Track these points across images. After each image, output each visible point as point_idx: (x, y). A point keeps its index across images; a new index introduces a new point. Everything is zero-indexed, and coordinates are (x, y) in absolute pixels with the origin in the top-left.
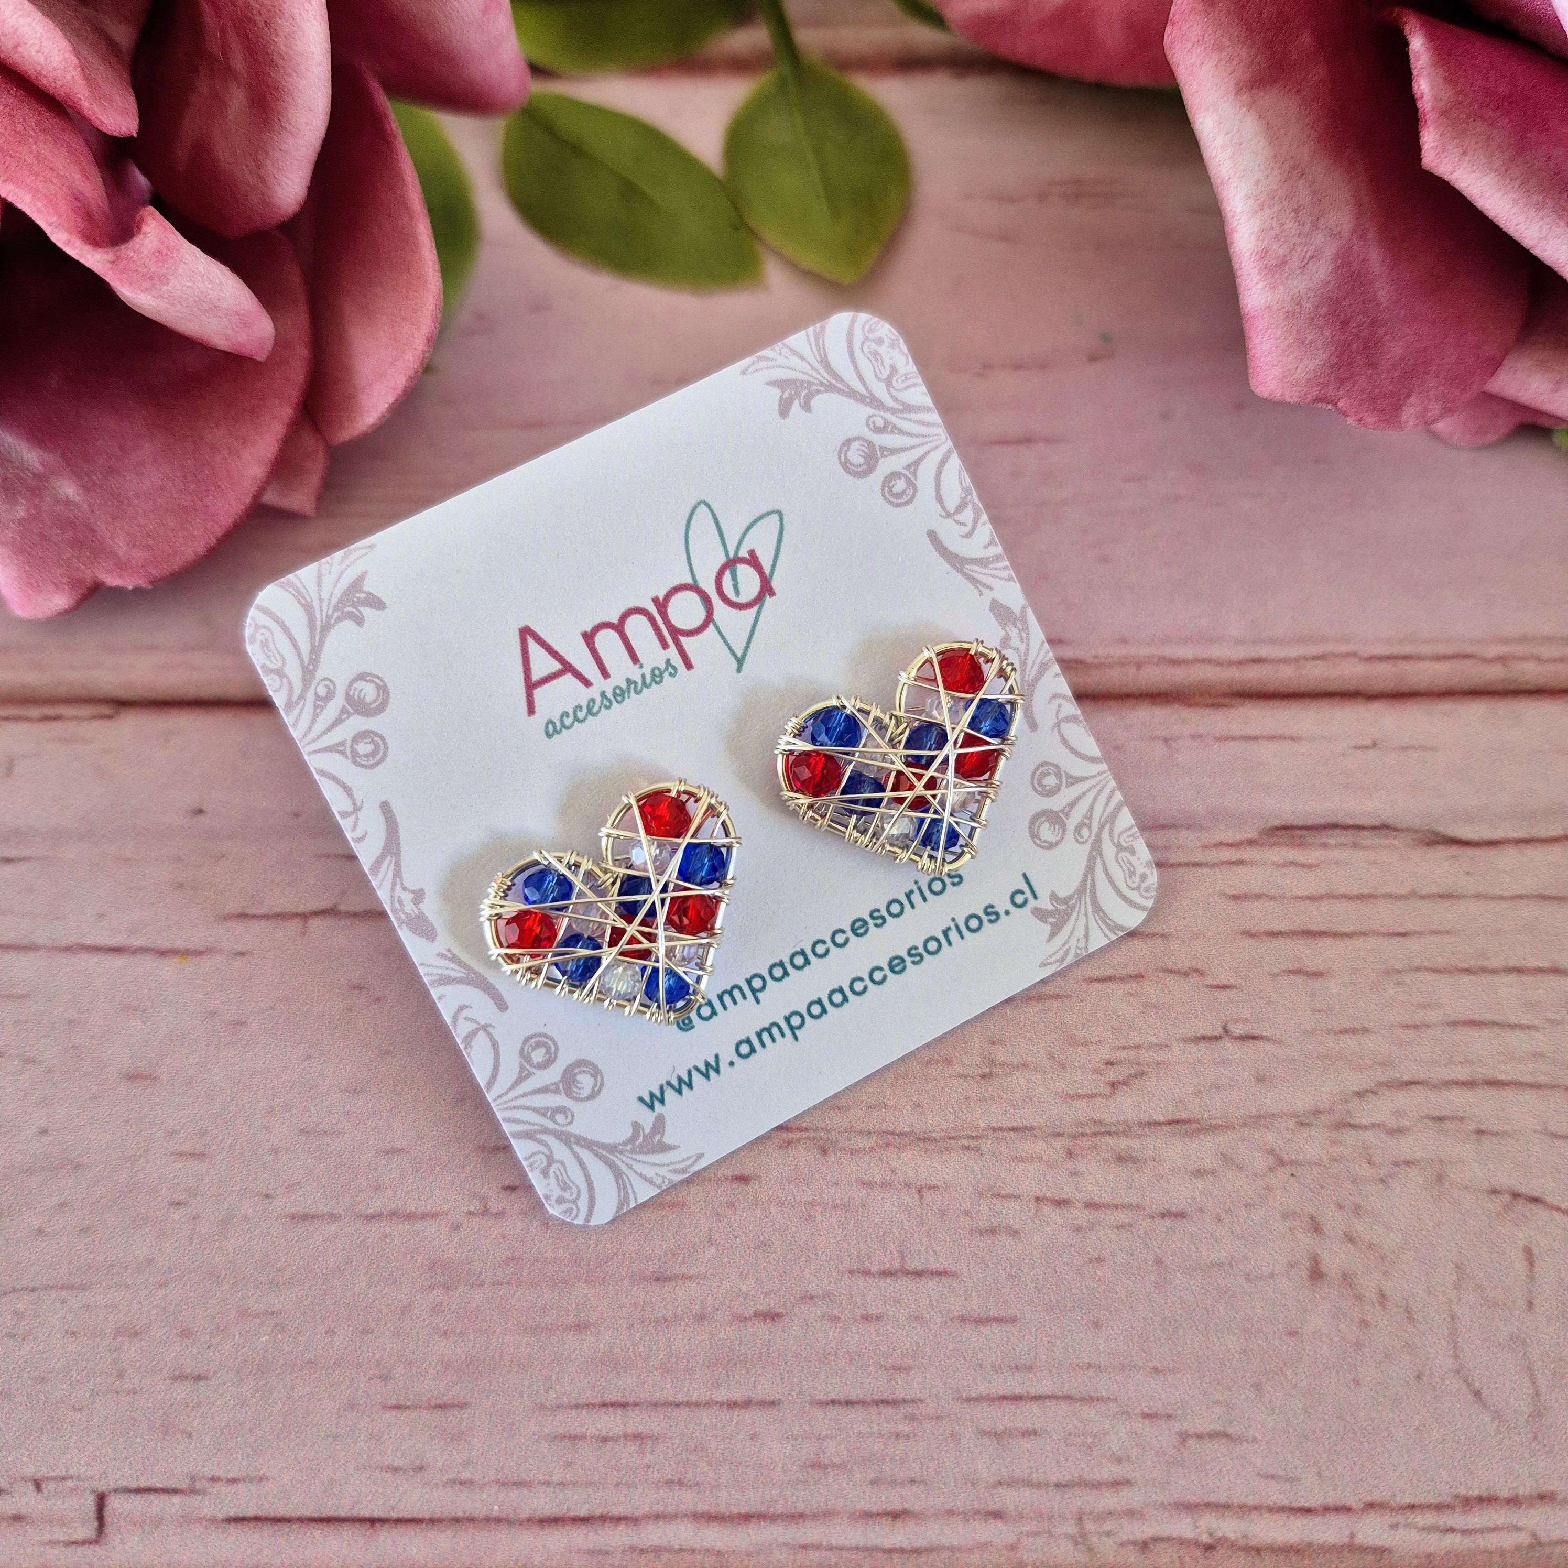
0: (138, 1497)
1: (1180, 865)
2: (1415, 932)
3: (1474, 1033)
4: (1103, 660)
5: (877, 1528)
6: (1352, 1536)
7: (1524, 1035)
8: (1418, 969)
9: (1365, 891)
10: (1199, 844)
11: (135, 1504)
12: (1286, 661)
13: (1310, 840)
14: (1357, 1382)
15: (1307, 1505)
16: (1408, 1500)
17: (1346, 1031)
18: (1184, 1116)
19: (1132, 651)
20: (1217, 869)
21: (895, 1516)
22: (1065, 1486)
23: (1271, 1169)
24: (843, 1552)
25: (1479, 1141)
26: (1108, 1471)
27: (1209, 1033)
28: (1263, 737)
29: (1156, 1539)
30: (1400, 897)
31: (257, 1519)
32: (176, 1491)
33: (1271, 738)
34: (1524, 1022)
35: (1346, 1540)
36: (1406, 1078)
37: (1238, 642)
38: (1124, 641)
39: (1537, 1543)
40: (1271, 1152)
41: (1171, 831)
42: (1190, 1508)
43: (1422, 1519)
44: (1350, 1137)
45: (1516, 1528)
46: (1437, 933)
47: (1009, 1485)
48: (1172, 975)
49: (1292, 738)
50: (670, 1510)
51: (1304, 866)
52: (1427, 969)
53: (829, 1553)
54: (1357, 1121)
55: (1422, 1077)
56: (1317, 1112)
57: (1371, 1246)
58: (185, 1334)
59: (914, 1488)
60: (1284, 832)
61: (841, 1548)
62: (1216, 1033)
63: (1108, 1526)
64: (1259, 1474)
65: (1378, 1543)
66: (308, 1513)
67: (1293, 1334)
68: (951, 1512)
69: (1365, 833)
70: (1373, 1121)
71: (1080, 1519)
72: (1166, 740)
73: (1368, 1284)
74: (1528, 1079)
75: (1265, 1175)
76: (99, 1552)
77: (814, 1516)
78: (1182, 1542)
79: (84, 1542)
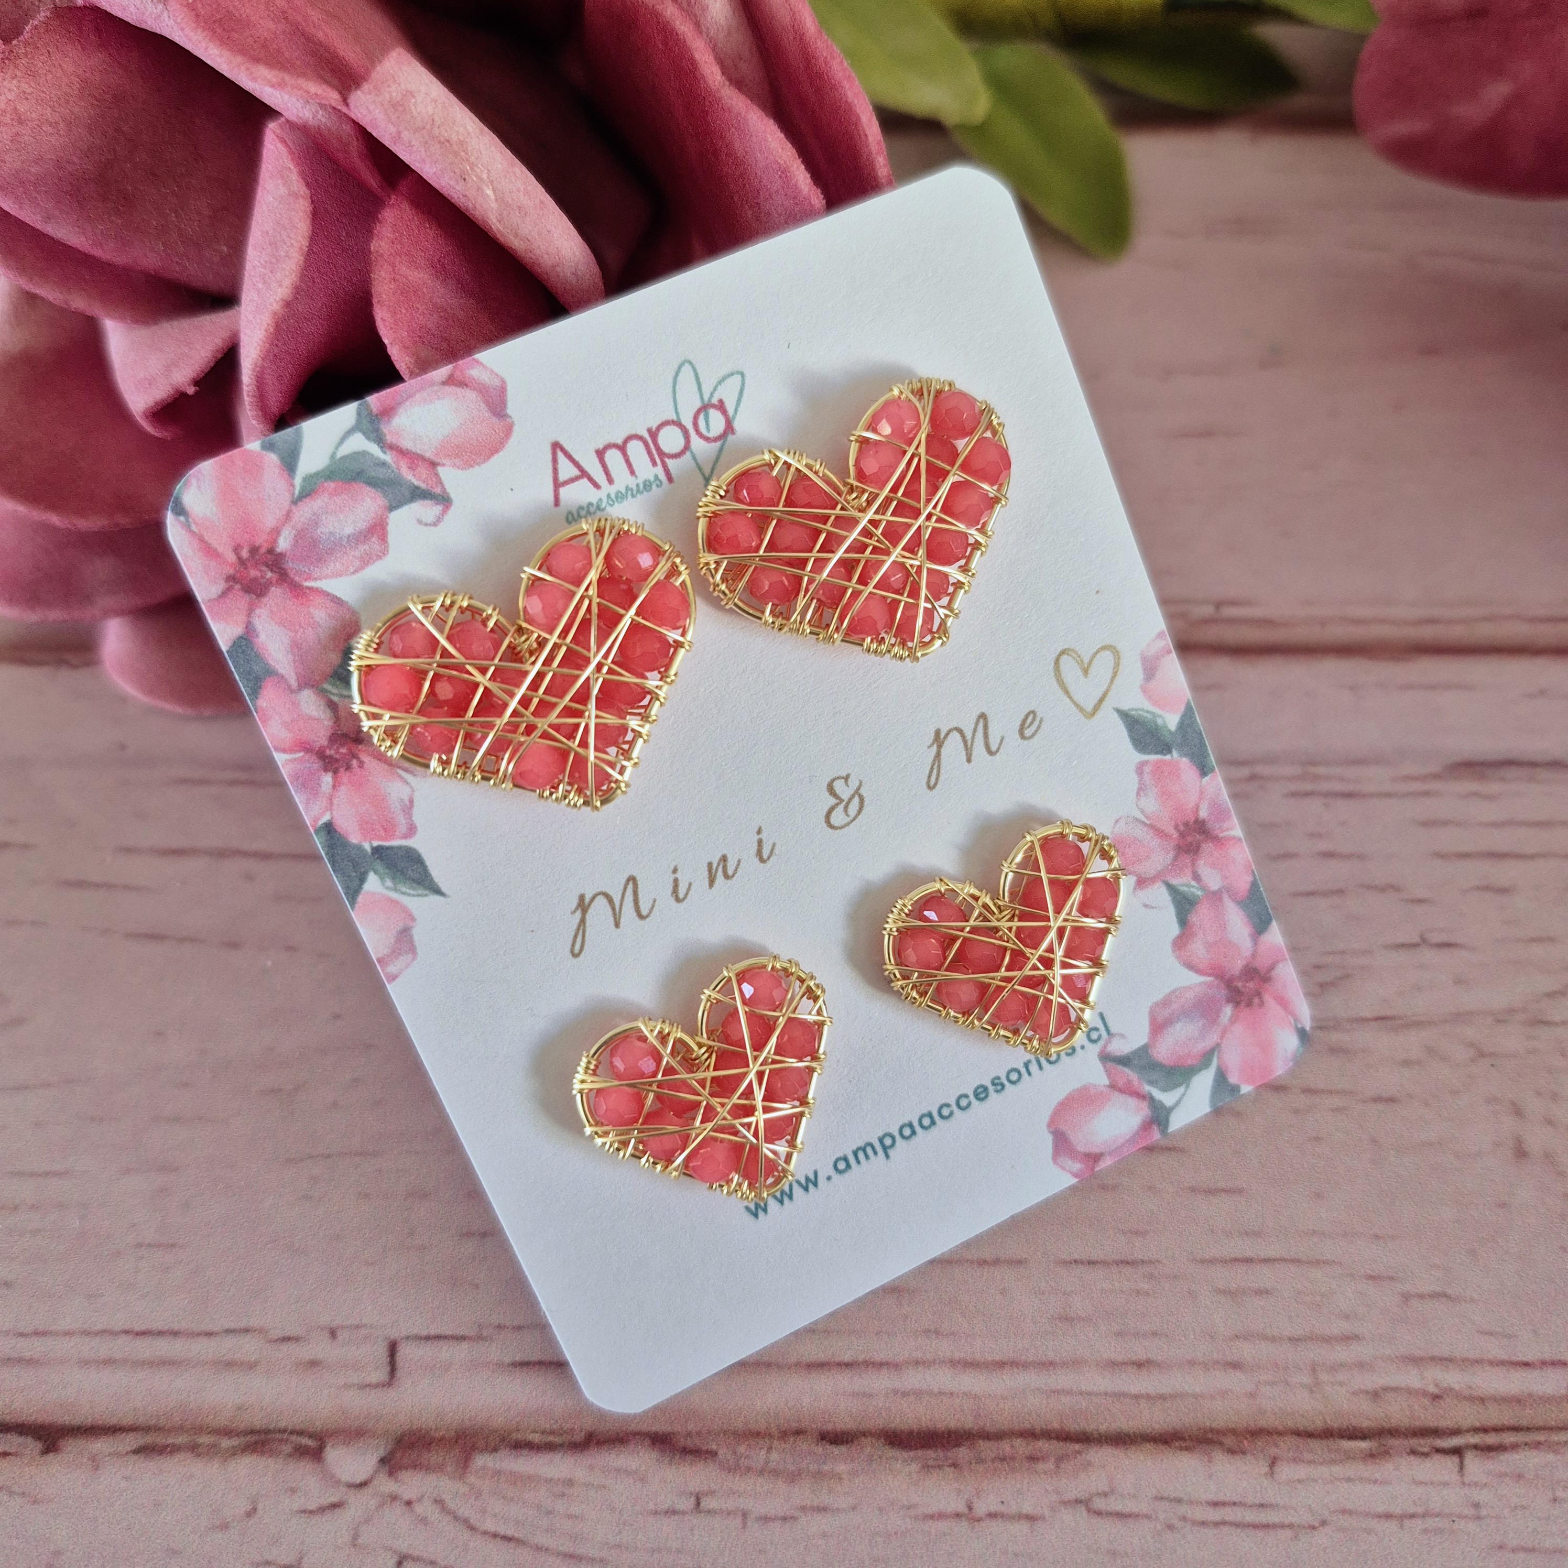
0: (429, 1344)
1: (1372, 795)
4: (1288, 619)
5: (1124, 1375)
9: (1543, 818)
10: (1387, 777)
11: (426, 1351)
12: (1457, 621)
13: (1490, 775)
15: (1525, 1359)
17: (1533, 940)
18: (1389, 1013)
19: (1316, 611)
20: (1405, 799)
21: (1139, 1365)
22: (1298, 1340)
23: (1472, 1061)
26: (1339, 1327)
27: (1408, 941)
28: (1440, 686)
29: (1386, 1389)
31: (540, 1363)
32: (463, 1338)
33: (1447, 687)
37: (1412, 604)
38: (1308, 603)
40: (1472, 1045)
41: (1362, 766)
42: (1416, 1361)
44: (1543, 1032)
47: (1245, 1338)
48: (1370, 891)
49: (1467, 687)
50: (929, 1356)
51: (1485, 797)
53: (1079, 1398)
54: (1549, 1018)
56: (1512, 1011)
58: (471, 1196)
59: (1156, 1340)
60: (1465, 767)
61: (1090, 1394)
62: (1414, 941)
63: (1340, 1377)
64: (1478, 1331)
67: (1502, 1206)
68: (1192, 1363)
69: (1539, 769)
71: (1314, 1370)
75: (1467, 1065)
76: (391, 1394)
77: (1064, 1364)
78: (1409, 1391)
79: (377, 1386)
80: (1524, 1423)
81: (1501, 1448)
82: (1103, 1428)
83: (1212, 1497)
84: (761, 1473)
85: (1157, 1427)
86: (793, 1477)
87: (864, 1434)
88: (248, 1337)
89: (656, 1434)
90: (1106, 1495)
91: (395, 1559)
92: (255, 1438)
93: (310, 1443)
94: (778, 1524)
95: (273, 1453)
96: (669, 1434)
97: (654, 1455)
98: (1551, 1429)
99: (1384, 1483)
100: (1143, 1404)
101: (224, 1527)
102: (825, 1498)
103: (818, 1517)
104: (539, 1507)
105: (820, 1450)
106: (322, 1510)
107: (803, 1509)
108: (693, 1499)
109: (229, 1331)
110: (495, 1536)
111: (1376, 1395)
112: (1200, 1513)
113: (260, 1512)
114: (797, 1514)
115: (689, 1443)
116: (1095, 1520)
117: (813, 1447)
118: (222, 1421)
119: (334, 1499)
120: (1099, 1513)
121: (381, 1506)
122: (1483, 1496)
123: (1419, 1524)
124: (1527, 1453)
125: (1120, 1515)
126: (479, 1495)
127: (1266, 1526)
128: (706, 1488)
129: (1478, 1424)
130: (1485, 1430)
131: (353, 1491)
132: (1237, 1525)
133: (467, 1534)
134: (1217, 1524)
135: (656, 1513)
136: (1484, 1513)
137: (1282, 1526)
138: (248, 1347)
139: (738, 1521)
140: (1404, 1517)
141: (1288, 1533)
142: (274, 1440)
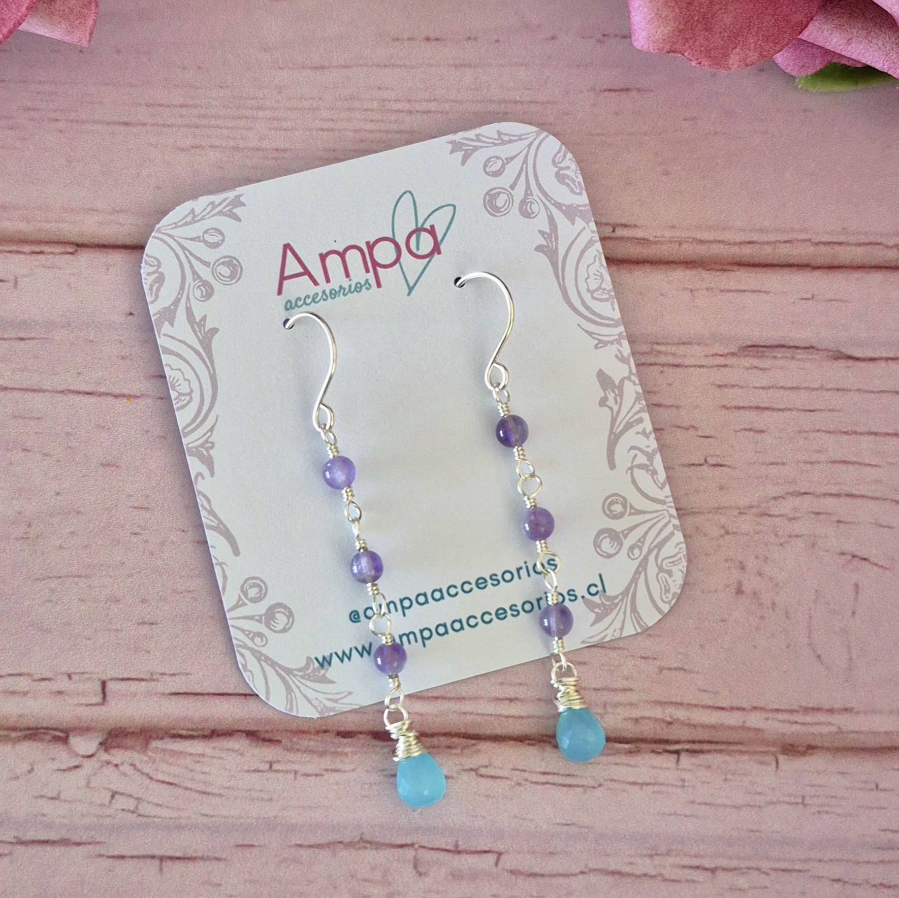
0: (123, 682)
1: (691, 366)
2: (821, 410)
3: (844, 467)
4: (660, 239)
5: (502, 706)
6: (744, 722)
7: (873, 470)
8: (818, 431)
9: (795, 385)
10: (703, 354)
11: (122, 686)
12: (767, 243)
13: (766, 354)
14: (755, 647)
15: (722, 706)
16: (775, 707)
17: (772, 464)
19: (677, 233)
20: (712, 370)
21: (511, 700)
22: (599, 690)
23: (722, 536)
24: (485, 717)
25: (838, 527)
26: (621, 684)
27: (697, 462)
28: (748, 291)
29: (643, 718)
30: (813, 389)
31: (186, 694)
32: (142, 680)
33: (753, 291)
34: (874, 463)
35: (741, 724)
36: (802, 491)
37: (741, 230)
38: (673, 227)
39: (840, 731)
40: (723, 527)
41: (689, 346)
42: (661, 704)
43: (780, 716)
44: (768, 521)
45: (830, 724)
46: (833, 410)
48: (679, 430)
49: (765, 292)
51: (761, 369)
52: (823, 431)
53: (477, 717)
54: (772, 513)
55: (812, 490)
56: (751, 507)
57: (771, 578)
58: (144, 601)
59: (521, 687)
60: (753, 349)
61: (483, 715)
62: (701, 463)
63: (618, 710)
64: (699, 689)
65: (757, 726)
66: (212, 691)
67: (724, 621)
68: (539, 700)
69: (799, 351)
70: (781, 513)
71: (605, 706)
72: (691, 291)
73: (767, 598)
74: (870, 494)
75: (718, 539)
76: (104, 708)
77: (470, 699)
78: (656, 720)
79: (96, 705)
80: (716, 739)
81: (701, 752)
82: (488, 732)
83: (542, 770)
84: (305, 751)
85: (517, 733)
86: (322, 754)
87: (360, 733)
88: (22, 678)
89: (249, 731)
90: (486, 767)
91: (110, 794)
92: (30, 732)
93: (61, 734)
94: (314, 778)
95: (40, 740)
96: (256, 731)
97: (248, 742)
98: (730, 743)
99: (635, 766)
100: (510, 720)
101: (17, 778)
102: (338, 765)
103: (334, 774)
104: (186, 768)
105: (336, 741)
106: (70, 769)
107: (327, 770)
108: (268, 765)
109: (10, 675)
110: (163, 782)
111: (637, 720)
112: (535, 778)
113: (36, 771)
114: (323, 773)
115: (267, 736)
116: (480, 779)
117: (334, 740)
118: (11, 723)
119: (75, 764)
120: (482, 776)
121: (102, 767)
122: (687, 776)
123: (651, 788)
124: (715, 755)
125: (492, 777)
126: (154, 762)
127: (569, 786)
128: (275, 759)
129: (690, 739)
130: (694, 742)
131: (85, 760)
132: (554, 784)
133: (148, 781)
134: (543, 784)
135: (248, 771)
136: (686, 784)
137: (578, 786)
138: (23, 684)
139: (292, 776)
140: (643, 785)
141: (581, 789)
142: (41, 733)
